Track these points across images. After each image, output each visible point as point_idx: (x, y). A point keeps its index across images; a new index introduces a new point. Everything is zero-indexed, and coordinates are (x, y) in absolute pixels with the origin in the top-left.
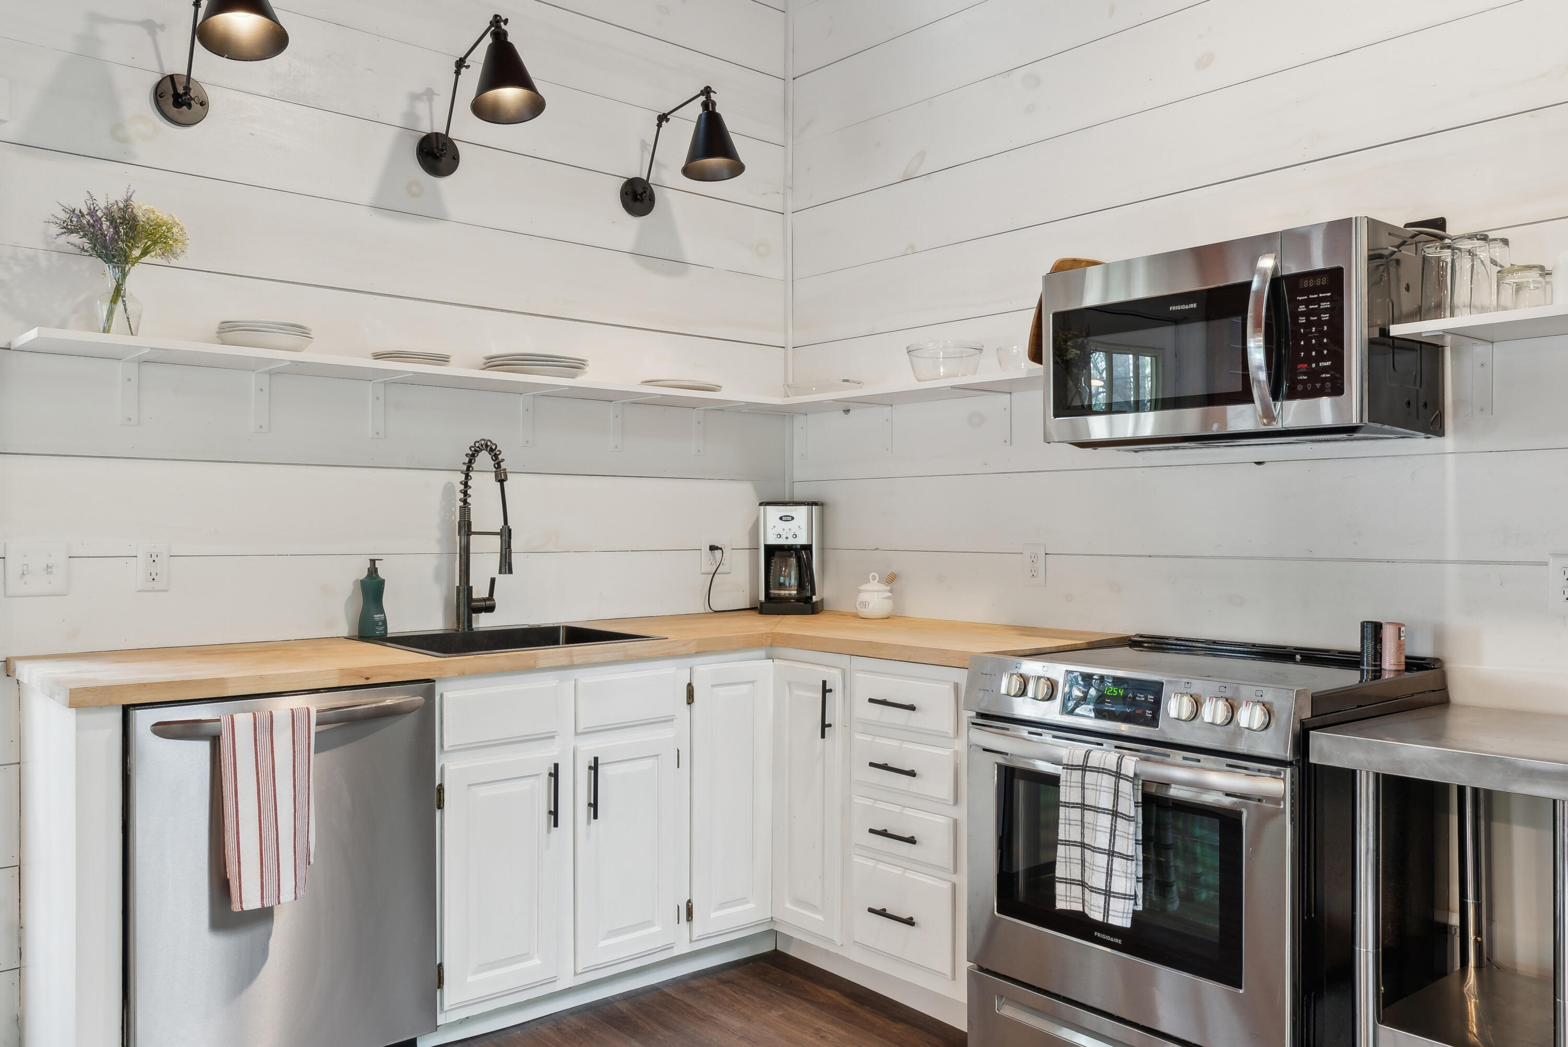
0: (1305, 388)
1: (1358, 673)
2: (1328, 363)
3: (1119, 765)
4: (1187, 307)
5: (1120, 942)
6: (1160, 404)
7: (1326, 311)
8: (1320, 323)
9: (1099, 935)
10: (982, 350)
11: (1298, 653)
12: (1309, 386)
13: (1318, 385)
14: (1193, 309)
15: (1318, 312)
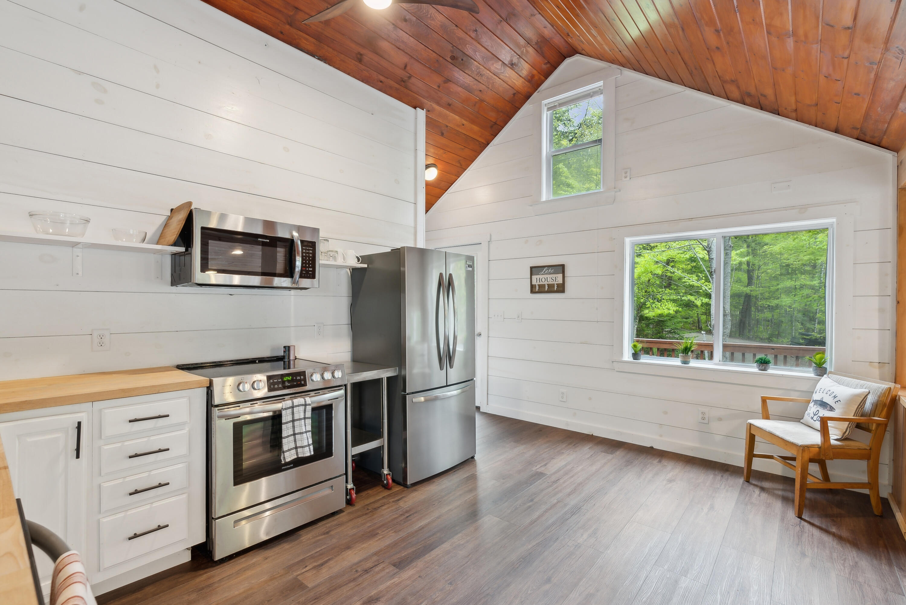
0: (305, 275)
1: (283, 362)
2: (311, 269)
3: (305, 402)
4: (265, 241)
5: (292, 465)
6: (263, 274)
7: (311, 253)
8: (309, 257)
9: (284, 468)
10: (89, 221)
11: (257, 360)
12: (306, 275)
13: (308, 275)
14: (268, 242)
15: (309, 253)
